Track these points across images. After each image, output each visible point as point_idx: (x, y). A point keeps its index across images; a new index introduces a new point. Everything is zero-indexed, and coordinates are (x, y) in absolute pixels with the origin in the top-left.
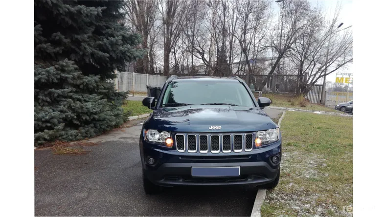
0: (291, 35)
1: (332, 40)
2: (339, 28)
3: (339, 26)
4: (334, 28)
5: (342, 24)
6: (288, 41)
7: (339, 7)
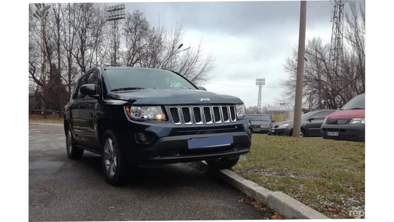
0: (133, 54)
1: (173, 61)
2: (179, 50)
3: (179, 48)
4: (175, 49)
5: (182, 45)
6: (130, 61)
7: (179, 28)
